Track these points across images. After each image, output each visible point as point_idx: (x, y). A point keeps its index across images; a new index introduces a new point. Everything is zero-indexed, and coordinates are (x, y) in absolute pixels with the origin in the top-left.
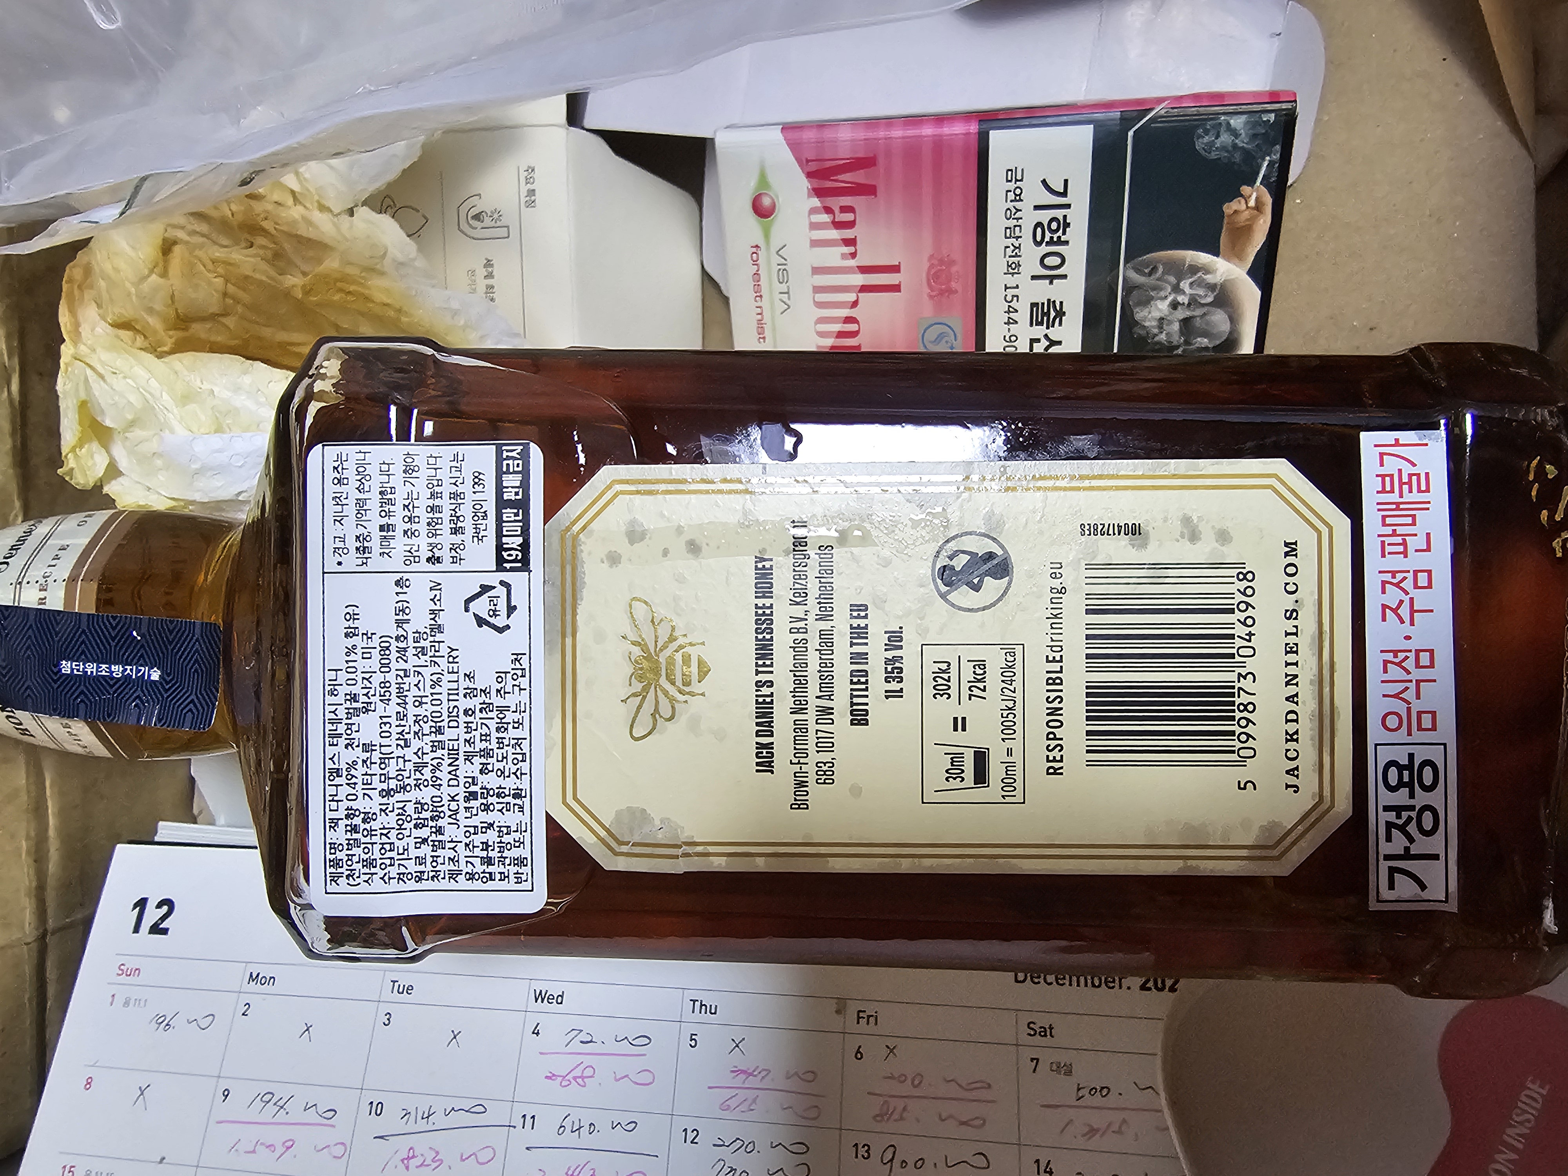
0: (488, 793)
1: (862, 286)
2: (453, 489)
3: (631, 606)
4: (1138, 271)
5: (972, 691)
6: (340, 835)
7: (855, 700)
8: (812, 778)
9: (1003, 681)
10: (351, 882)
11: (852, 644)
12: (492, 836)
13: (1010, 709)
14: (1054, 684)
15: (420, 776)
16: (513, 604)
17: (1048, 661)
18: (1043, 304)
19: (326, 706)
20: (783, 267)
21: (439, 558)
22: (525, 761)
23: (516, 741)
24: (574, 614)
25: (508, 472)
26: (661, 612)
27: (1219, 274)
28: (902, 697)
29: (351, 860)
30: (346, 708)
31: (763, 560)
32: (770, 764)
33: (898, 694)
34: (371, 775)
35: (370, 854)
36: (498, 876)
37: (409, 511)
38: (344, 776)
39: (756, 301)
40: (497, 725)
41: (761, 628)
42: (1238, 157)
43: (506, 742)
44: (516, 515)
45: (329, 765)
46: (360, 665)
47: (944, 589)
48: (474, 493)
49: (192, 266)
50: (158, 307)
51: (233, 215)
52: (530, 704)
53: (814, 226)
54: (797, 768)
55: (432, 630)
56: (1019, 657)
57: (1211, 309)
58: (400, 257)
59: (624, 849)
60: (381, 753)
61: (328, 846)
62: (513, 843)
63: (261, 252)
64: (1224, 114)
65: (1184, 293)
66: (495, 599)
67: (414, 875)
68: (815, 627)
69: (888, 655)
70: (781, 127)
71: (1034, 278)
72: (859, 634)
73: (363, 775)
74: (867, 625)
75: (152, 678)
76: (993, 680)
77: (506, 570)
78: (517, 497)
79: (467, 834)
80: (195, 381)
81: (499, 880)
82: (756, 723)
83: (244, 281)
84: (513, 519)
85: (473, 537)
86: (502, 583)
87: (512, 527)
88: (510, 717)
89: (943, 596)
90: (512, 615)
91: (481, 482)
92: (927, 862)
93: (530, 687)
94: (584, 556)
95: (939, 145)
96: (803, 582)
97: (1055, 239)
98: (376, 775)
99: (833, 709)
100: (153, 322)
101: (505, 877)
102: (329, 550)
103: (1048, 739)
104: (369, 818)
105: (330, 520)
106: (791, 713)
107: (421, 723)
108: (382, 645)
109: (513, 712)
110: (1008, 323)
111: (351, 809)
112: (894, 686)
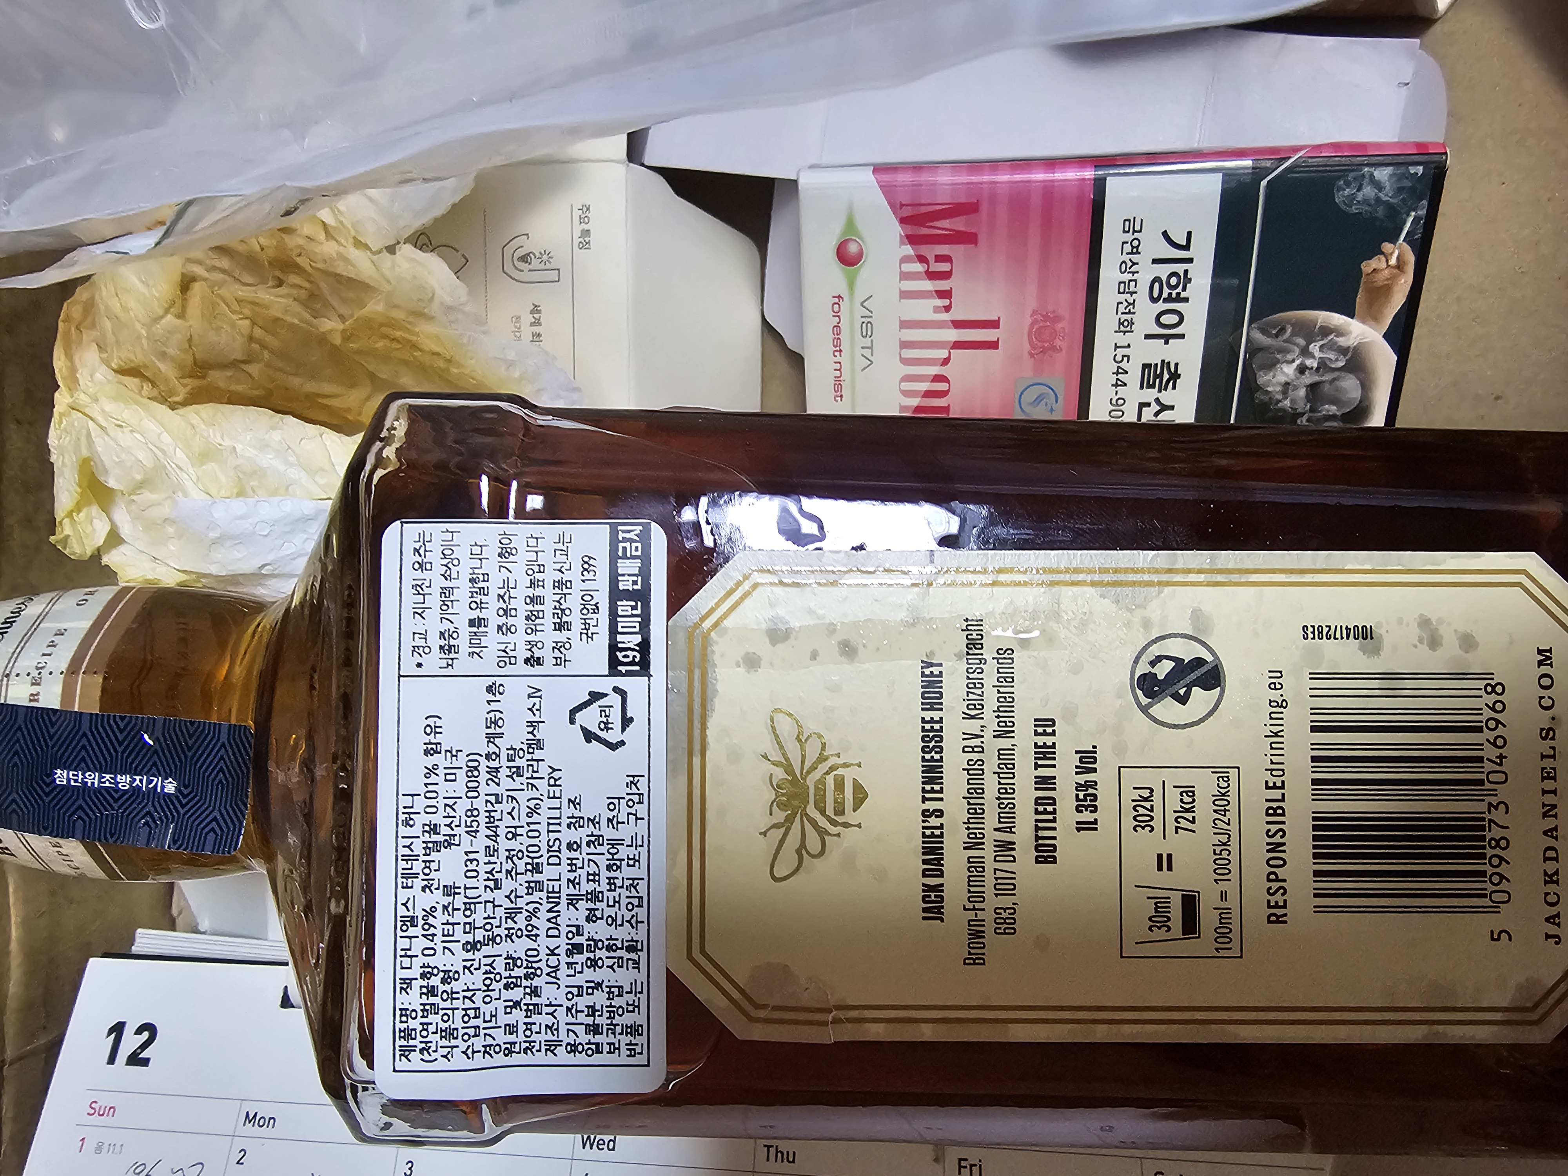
0: (596, 946)
1: (955, 342)
2: (558, 576)
3: (772, 720)
4: (1264, 331)
5: (1179, 823)
6: (413, 999)
7: (1041, 833)
8: (989, 928)
9: (1215, 811)
10: (426, 1057)
11: (1037, 766)
12: (600, 998)
13: (1224, 844)
14: (1275, 814)
15: (513, 925)
16: (629, 716)
17: (1267, 787)
18: (1156, 365)
19: (400, 838)
20: (866, 320)
21: (539, 658)
22: (642, 906)
23: (631, 882)
24: (704, 728)
25: (625, 557)
26: (811, 726)
27: (1354, 335)
28: (1096, 829)
29: (426, 1030)
30: (424, 842)
31: (932, 665)
32: (939, 910)
33: (1091, 826)
34: (453, 924)
35: (450, 1022)
36: (606, 1048)
37: (505, 602)
38: (420, 926)
39: (835, 356)
40: (608, 863)
41: (928, 747)
42: (1380, 212)
43: (619, 883)
44: (634, 608)
45: (402, 911)
46: (444, 789)
47: (1145, 701)
48: (583, 581)
49: (214, 305)
50: (172, 351)
51: (262, 249)
52: (649, 836)
53: (905, 276)
54: (971, 915)
55: (529, 746)
56: (1234, 782)
57: (1343, 374)
58: (449, 301)
59: (762, 1014)
60: (466, 897)
61: (398, 1013)
62: (625, 1007)
63: (294, 292)
64: (1367, 165)
65: (1313, 357)
66: (607, 709)
67: (504, 1047)
68: (993, 745)
69: (1081, 779)
70: (872, 168)
71: (1147, 337)
72: (1045, 753)
73: (443, 924)
74: (1054, 744)
75: (166, 790)
76: (1204, 808)
77: (621, 674)
78: (635, 587)
79: (570, 996)
80: (215, 436)
81: (608, 1053)
82: (923, 860)
83: (274, 325)
84: (629, 613)
85: (581, 633)
86: (616, 689)
87: (629, 622)
88: (624, 852)
89: (1144, 709)
90: (628, 729)
91: (592, 568)
92: (1127, 1029)
93: (649, 816)
94: (716, 658)
95: (1049, 191)
96: (979, 692)
97: (1174, 295)
98: (459, 924)
99: (1014, 843)
100: (165, 368)
101: (615, 1049)
102: (407, 650)
103: (1269, 880)
104: (449, 977)
105: (408, 612)
106: (965, 848)
107: (515, 858)
108: (470, 764)
109: (628, 846)
110: (1116, 385)
111: (429, 967)
112: (1087, 816)
